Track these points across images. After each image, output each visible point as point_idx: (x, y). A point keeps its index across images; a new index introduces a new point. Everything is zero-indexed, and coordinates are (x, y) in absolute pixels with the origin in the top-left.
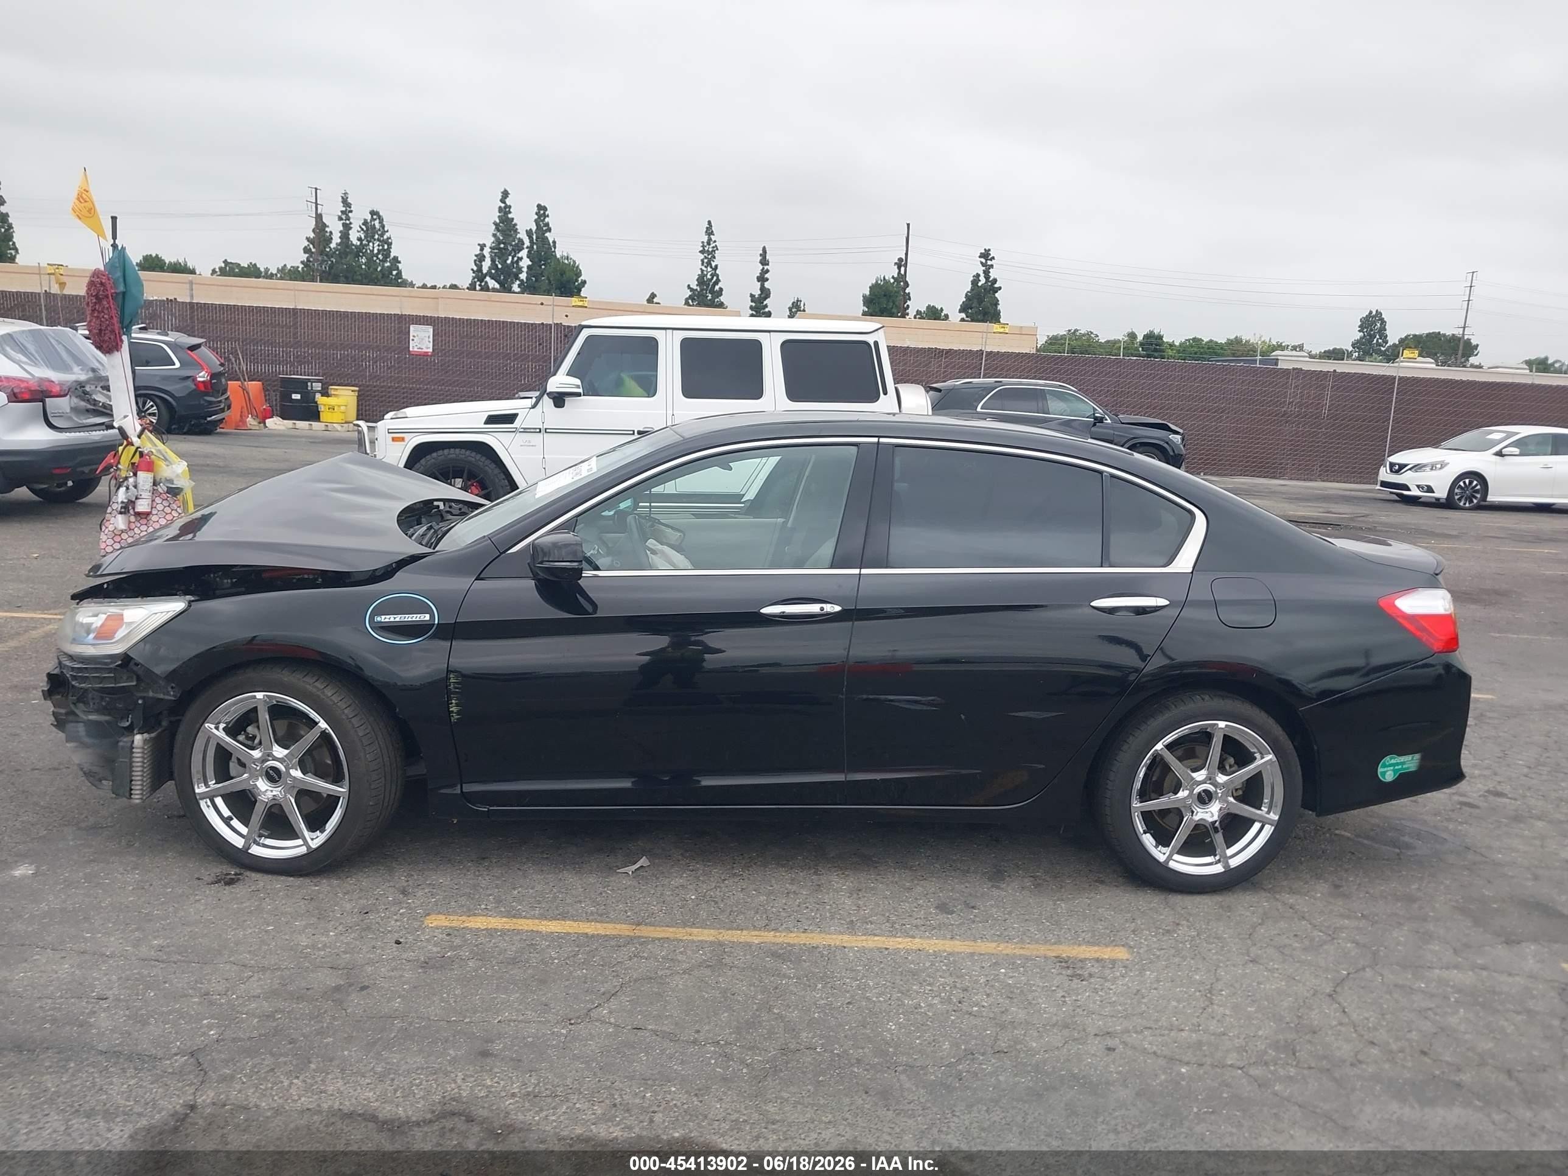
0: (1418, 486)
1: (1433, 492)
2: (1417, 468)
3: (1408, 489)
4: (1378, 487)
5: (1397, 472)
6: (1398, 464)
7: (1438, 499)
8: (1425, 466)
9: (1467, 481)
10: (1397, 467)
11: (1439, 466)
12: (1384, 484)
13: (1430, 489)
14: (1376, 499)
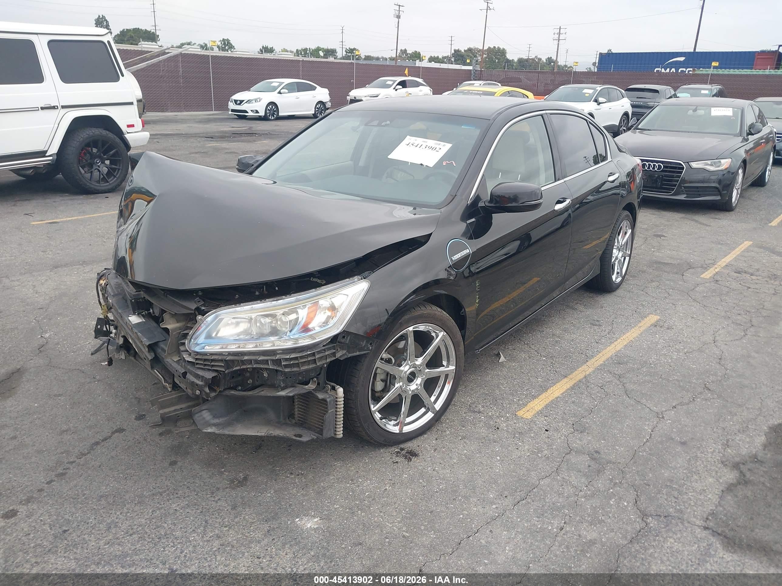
0: (252, 111)
1: (258, 113)
2: (249, 101)
3: (247, 112)
4: (230, 113)
5: (240, 104)
6: (240, 100)
7: (261, 116)
8: (252, 100)
9: (271, 106)
10: (239, 102)
11: (258, 100)
12: (233, 111)
13: (257, 112)
14: (231, 119)
